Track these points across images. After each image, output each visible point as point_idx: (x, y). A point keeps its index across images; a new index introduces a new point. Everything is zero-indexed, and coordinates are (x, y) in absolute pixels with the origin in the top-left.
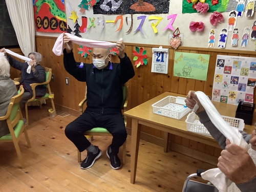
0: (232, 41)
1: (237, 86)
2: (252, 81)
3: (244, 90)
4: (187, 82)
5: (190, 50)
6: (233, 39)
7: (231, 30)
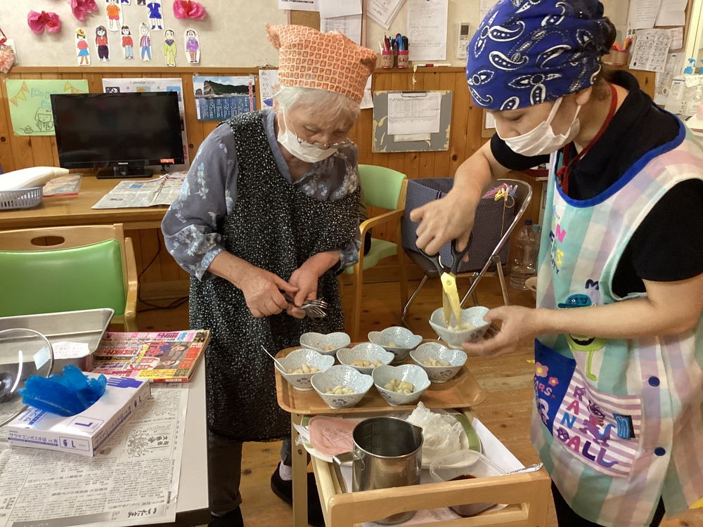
0: (124, 49)
5: (41, 74)
6: (124, 45)
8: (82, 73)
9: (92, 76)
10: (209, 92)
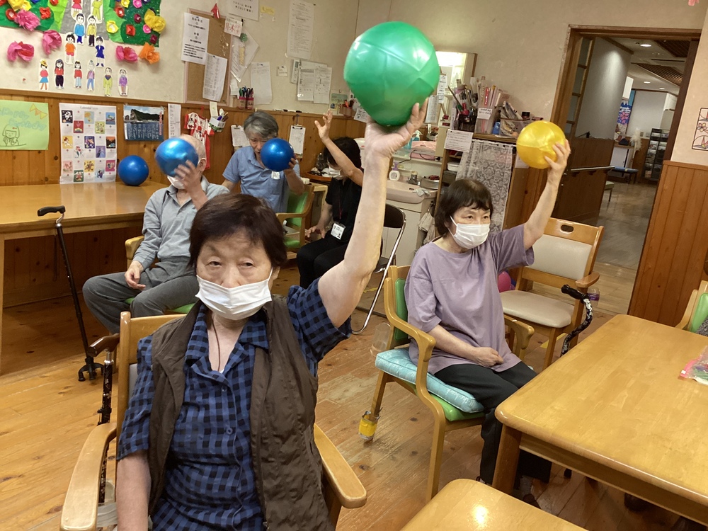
0: (75, 80)
1: (94, 151)
2: (110, 140)
3: (104, 156)
4: (14, 158)
5: (12, 95)
6: (75, 77)
7: (70, 62)
8: (44, 97)
9: (52, 100)
10: (133, 118)
